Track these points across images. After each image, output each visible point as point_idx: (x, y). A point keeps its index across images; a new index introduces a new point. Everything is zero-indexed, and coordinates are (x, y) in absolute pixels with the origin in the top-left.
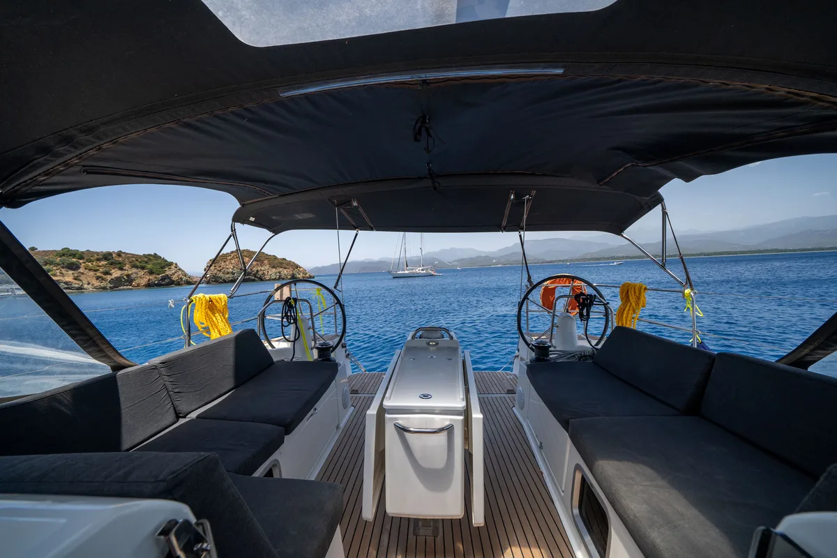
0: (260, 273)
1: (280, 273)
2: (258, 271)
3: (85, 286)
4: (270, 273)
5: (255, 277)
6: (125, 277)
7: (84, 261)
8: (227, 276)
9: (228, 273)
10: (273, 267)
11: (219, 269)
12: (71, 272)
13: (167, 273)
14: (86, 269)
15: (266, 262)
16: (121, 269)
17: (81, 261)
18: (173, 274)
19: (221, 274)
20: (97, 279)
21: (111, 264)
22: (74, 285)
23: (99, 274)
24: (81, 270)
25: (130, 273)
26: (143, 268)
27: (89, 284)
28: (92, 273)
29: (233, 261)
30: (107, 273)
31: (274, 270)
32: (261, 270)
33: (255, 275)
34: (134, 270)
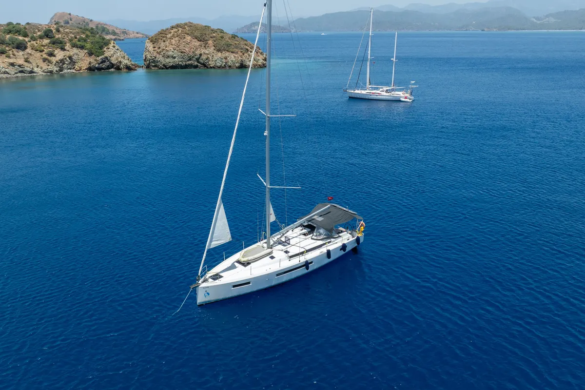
0: (204, 57)
1: (226, 58)
2: (201, 55)
3: (36, 69)
4: (215, 58)
5: (198, 62)
6: (68, 59)
7: (29, 39)
8: (168, 60)
9: (168, 57)
10: (219, 50)
11: (159, 51)
12: (21, 53)
13: (107, 54)
14: (32, 49)
15: (210, 42)
16: (63, 49)
17: (27, 39)
18: (112, 56)
19: (160, 58)
20: (44, 62)
21: (54, 43)
22: (26, 69)
23: (45, 56)
24: (29, 50)
25: (72, 54)
26: (82, 47)
27: (38, 67)
28: (38, 54)
29: (173, 41)
30: (51, 54)
31: (219, 54)
32: (205, 54)
33: (198, 60)
34: (75, 50)
